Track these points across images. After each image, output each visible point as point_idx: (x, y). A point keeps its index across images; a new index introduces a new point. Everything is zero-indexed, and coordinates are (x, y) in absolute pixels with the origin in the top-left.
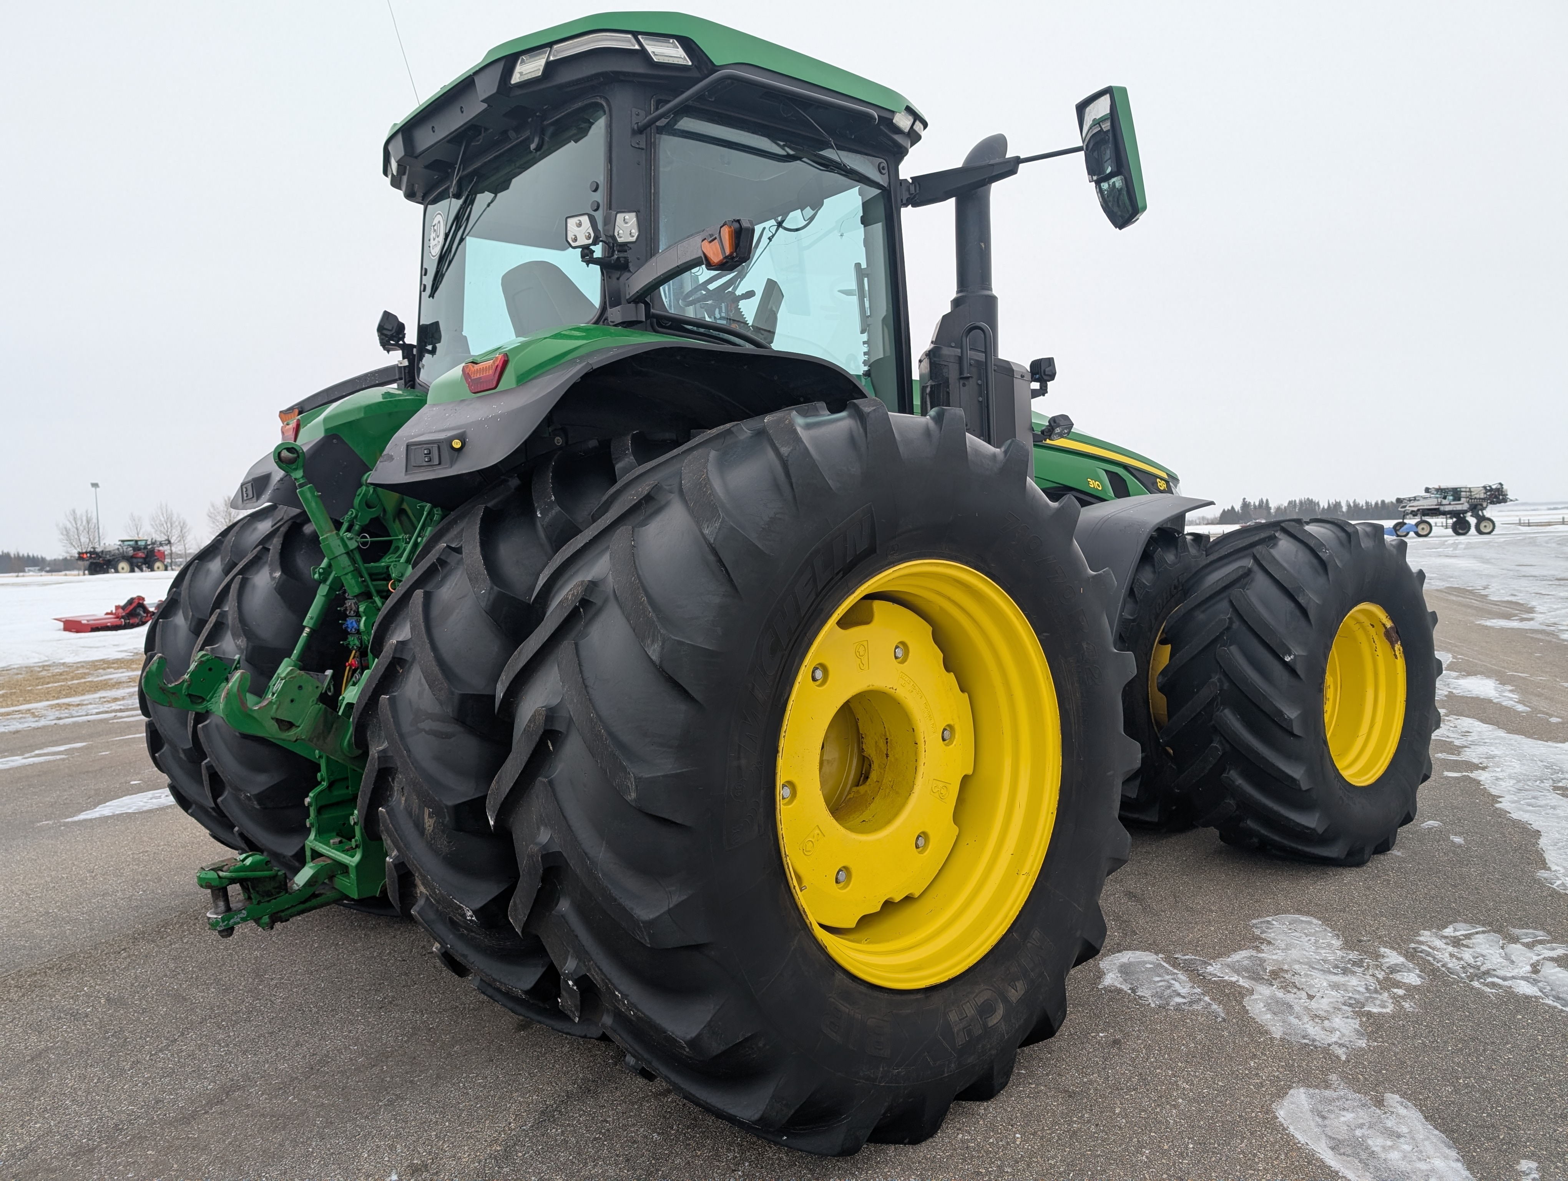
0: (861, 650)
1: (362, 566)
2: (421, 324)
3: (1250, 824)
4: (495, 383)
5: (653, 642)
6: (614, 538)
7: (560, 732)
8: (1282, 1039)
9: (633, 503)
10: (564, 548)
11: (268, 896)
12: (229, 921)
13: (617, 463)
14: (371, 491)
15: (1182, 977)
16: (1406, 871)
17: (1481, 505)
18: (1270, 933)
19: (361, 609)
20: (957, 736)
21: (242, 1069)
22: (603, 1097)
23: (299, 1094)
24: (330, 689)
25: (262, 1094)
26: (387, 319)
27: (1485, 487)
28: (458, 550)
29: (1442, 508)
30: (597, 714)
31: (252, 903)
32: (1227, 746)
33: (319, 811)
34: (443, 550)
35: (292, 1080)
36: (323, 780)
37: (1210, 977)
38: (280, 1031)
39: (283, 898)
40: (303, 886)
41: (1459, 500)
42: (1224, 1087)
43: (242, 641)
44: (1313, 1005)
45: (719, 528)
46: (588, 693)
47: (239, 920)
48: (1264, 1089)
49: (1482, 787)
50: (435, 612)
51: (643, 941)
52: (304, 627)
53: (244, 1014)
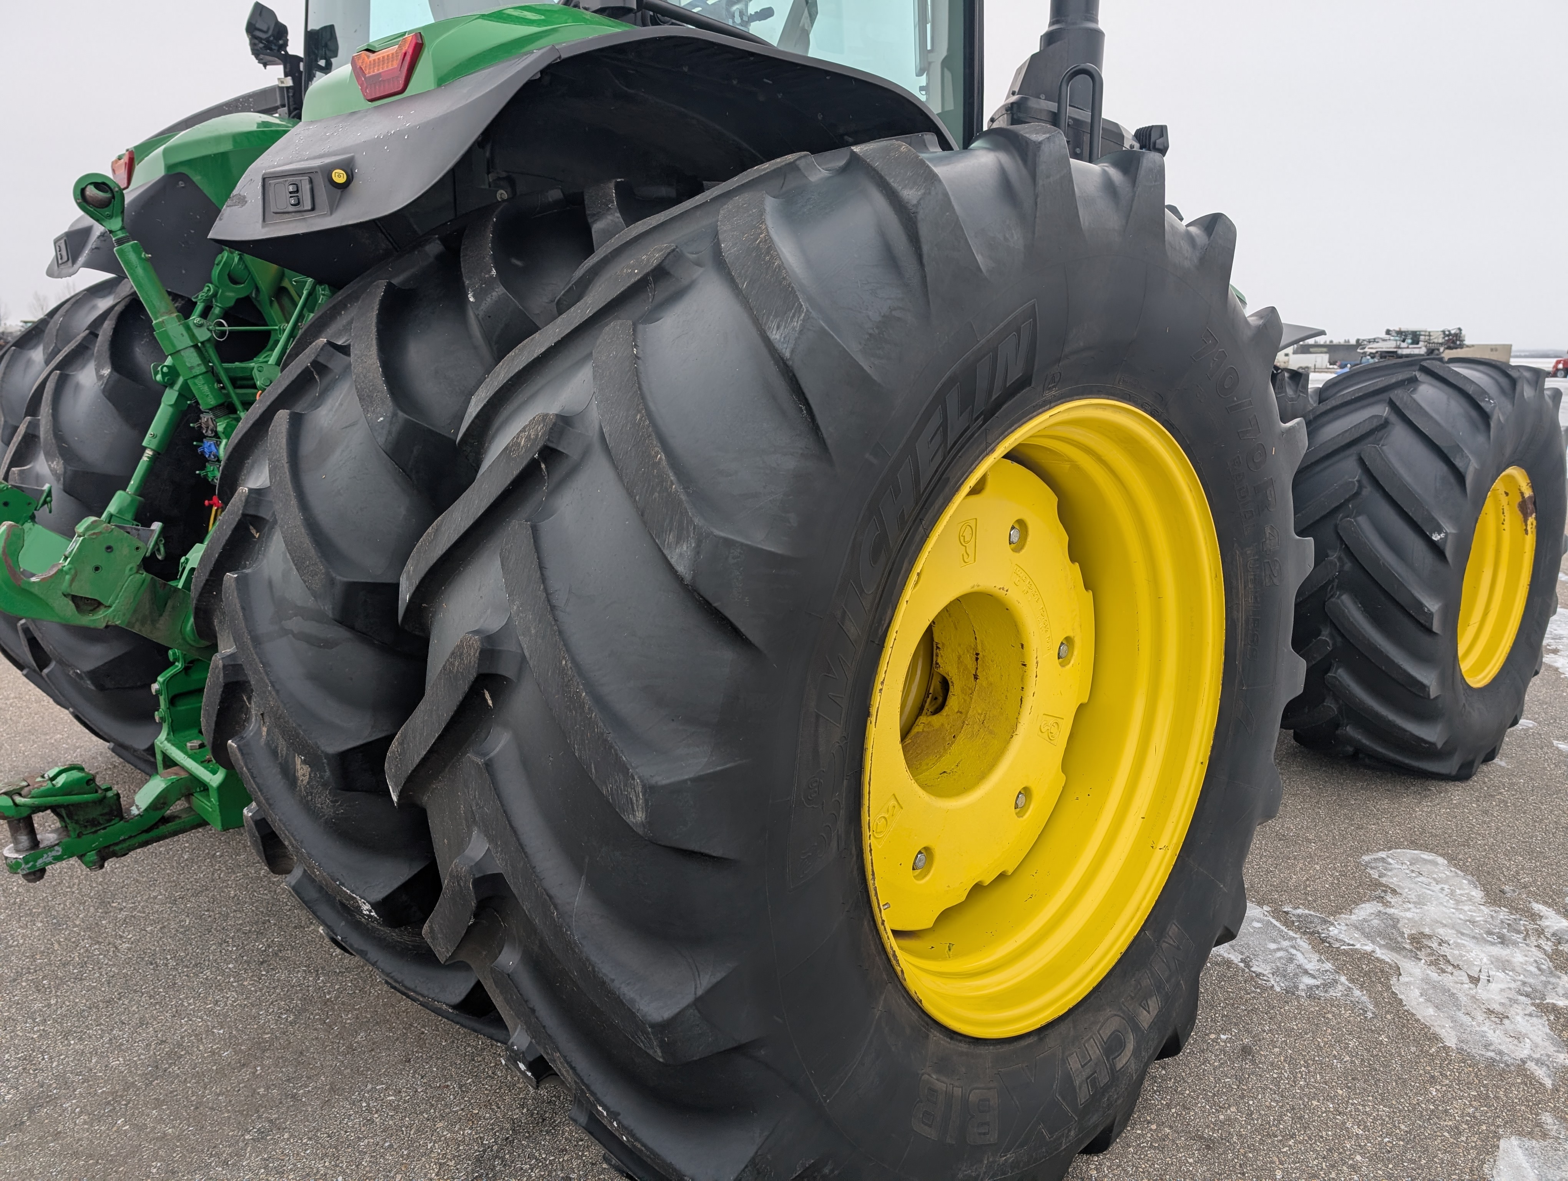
0: (967, 533)
1: (219, 367)
2: (309, 29)
3: (1350, 731)
4: (401, 82)
5: (679, 539)
6: (600, 340)
7: (505, 678)
8: (1460, 1051)
9: (633, 280)
10: (512, 353)
11: (94, 825)
12: (35, 861)
13: (595, 221)
14: (236, 259)
15: (1303, 943)
16: (1519, 788)
17: (1438, 350)
18: (1392, 877)
19: (220, 429)
20: (1075, 653)
21: (58, 1066)
22: (563, 1133)
23: (133, 1114)
24: (159, 550)
25: (81, 1112)
26: (260, 14)
27: (1444, 332)
28: (344, 350)
29: (1400, 352)
30: (574, 661)
31: (69, 836)
32: (1339, 639)
33: (173, 701)
34: (322, 349)
35: (128, 1086)
36: (176, 660)
37: (1337, 945)
38: (119, 999)
39: (118, 826)
40: (146, 810)
41: (1418, 343)
42: (1409, 1132)
43: (58, 463)
44: (1481, 991)
45: (801, 331)
46: (556, 620)
47: (50, 859)
48: (1464, 1139)
49: (1562, 676)
50: (308, 446)
51: (651, 1052)
52: (145, 448)
53: (75, 968)
